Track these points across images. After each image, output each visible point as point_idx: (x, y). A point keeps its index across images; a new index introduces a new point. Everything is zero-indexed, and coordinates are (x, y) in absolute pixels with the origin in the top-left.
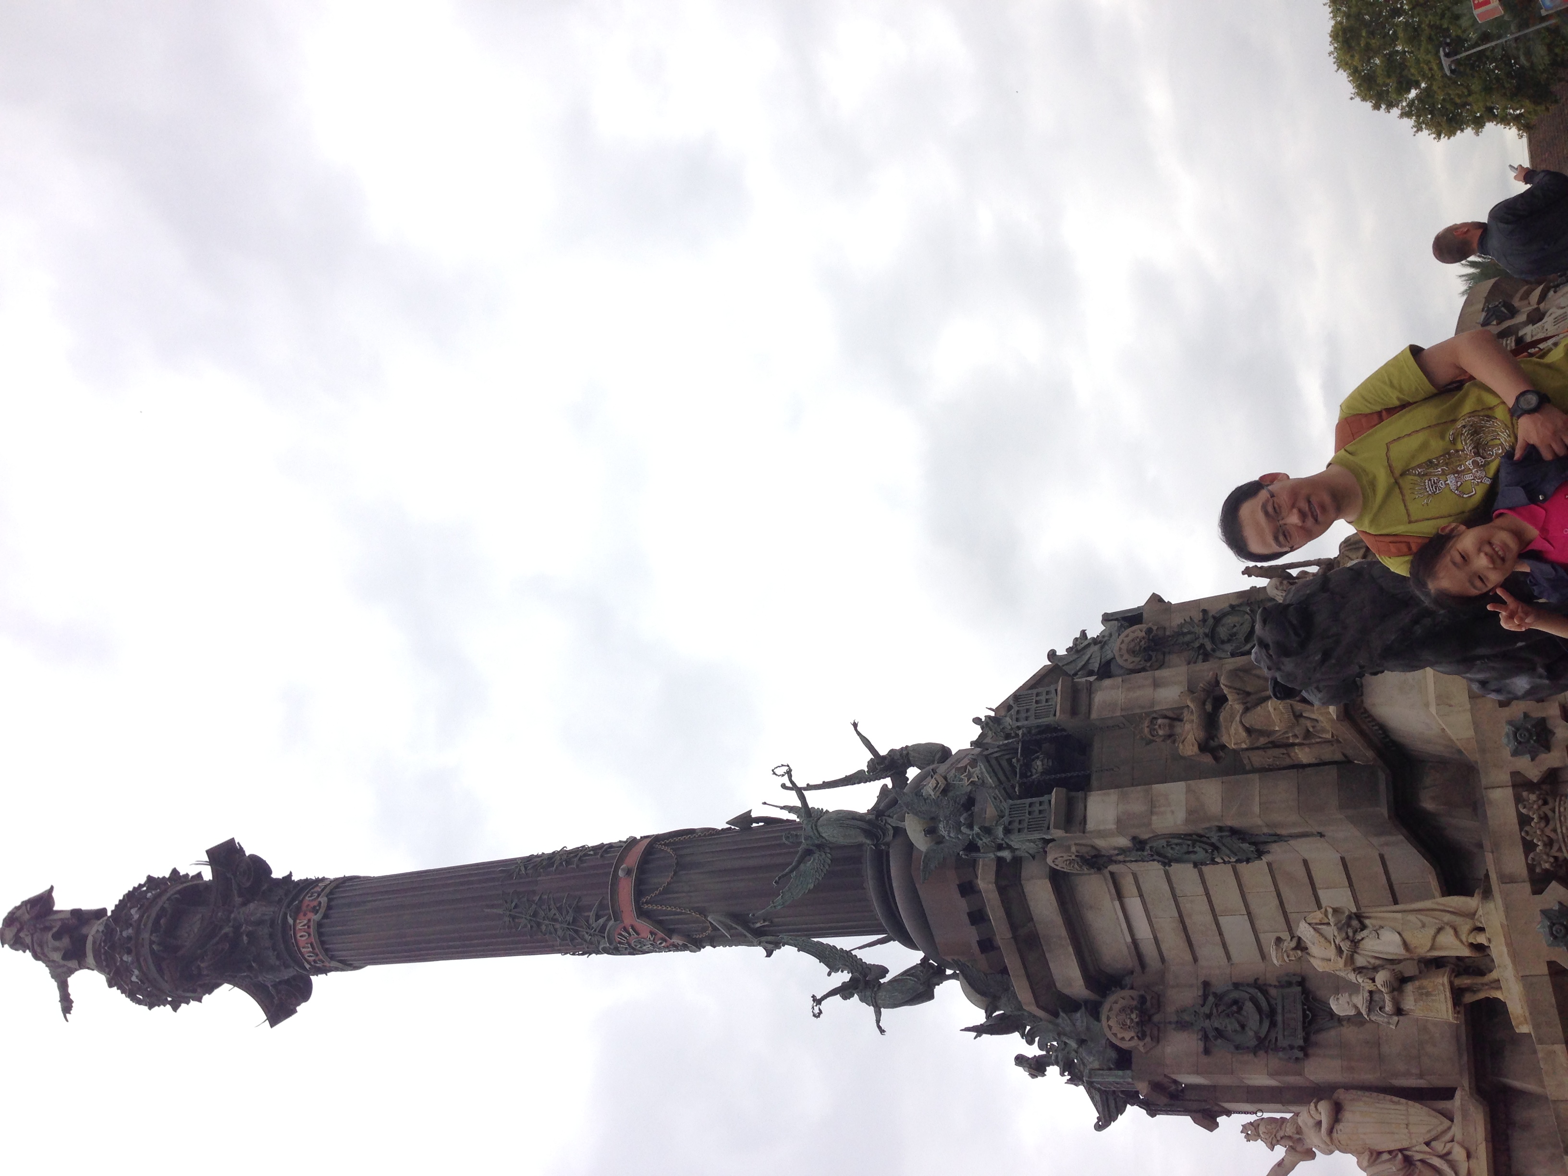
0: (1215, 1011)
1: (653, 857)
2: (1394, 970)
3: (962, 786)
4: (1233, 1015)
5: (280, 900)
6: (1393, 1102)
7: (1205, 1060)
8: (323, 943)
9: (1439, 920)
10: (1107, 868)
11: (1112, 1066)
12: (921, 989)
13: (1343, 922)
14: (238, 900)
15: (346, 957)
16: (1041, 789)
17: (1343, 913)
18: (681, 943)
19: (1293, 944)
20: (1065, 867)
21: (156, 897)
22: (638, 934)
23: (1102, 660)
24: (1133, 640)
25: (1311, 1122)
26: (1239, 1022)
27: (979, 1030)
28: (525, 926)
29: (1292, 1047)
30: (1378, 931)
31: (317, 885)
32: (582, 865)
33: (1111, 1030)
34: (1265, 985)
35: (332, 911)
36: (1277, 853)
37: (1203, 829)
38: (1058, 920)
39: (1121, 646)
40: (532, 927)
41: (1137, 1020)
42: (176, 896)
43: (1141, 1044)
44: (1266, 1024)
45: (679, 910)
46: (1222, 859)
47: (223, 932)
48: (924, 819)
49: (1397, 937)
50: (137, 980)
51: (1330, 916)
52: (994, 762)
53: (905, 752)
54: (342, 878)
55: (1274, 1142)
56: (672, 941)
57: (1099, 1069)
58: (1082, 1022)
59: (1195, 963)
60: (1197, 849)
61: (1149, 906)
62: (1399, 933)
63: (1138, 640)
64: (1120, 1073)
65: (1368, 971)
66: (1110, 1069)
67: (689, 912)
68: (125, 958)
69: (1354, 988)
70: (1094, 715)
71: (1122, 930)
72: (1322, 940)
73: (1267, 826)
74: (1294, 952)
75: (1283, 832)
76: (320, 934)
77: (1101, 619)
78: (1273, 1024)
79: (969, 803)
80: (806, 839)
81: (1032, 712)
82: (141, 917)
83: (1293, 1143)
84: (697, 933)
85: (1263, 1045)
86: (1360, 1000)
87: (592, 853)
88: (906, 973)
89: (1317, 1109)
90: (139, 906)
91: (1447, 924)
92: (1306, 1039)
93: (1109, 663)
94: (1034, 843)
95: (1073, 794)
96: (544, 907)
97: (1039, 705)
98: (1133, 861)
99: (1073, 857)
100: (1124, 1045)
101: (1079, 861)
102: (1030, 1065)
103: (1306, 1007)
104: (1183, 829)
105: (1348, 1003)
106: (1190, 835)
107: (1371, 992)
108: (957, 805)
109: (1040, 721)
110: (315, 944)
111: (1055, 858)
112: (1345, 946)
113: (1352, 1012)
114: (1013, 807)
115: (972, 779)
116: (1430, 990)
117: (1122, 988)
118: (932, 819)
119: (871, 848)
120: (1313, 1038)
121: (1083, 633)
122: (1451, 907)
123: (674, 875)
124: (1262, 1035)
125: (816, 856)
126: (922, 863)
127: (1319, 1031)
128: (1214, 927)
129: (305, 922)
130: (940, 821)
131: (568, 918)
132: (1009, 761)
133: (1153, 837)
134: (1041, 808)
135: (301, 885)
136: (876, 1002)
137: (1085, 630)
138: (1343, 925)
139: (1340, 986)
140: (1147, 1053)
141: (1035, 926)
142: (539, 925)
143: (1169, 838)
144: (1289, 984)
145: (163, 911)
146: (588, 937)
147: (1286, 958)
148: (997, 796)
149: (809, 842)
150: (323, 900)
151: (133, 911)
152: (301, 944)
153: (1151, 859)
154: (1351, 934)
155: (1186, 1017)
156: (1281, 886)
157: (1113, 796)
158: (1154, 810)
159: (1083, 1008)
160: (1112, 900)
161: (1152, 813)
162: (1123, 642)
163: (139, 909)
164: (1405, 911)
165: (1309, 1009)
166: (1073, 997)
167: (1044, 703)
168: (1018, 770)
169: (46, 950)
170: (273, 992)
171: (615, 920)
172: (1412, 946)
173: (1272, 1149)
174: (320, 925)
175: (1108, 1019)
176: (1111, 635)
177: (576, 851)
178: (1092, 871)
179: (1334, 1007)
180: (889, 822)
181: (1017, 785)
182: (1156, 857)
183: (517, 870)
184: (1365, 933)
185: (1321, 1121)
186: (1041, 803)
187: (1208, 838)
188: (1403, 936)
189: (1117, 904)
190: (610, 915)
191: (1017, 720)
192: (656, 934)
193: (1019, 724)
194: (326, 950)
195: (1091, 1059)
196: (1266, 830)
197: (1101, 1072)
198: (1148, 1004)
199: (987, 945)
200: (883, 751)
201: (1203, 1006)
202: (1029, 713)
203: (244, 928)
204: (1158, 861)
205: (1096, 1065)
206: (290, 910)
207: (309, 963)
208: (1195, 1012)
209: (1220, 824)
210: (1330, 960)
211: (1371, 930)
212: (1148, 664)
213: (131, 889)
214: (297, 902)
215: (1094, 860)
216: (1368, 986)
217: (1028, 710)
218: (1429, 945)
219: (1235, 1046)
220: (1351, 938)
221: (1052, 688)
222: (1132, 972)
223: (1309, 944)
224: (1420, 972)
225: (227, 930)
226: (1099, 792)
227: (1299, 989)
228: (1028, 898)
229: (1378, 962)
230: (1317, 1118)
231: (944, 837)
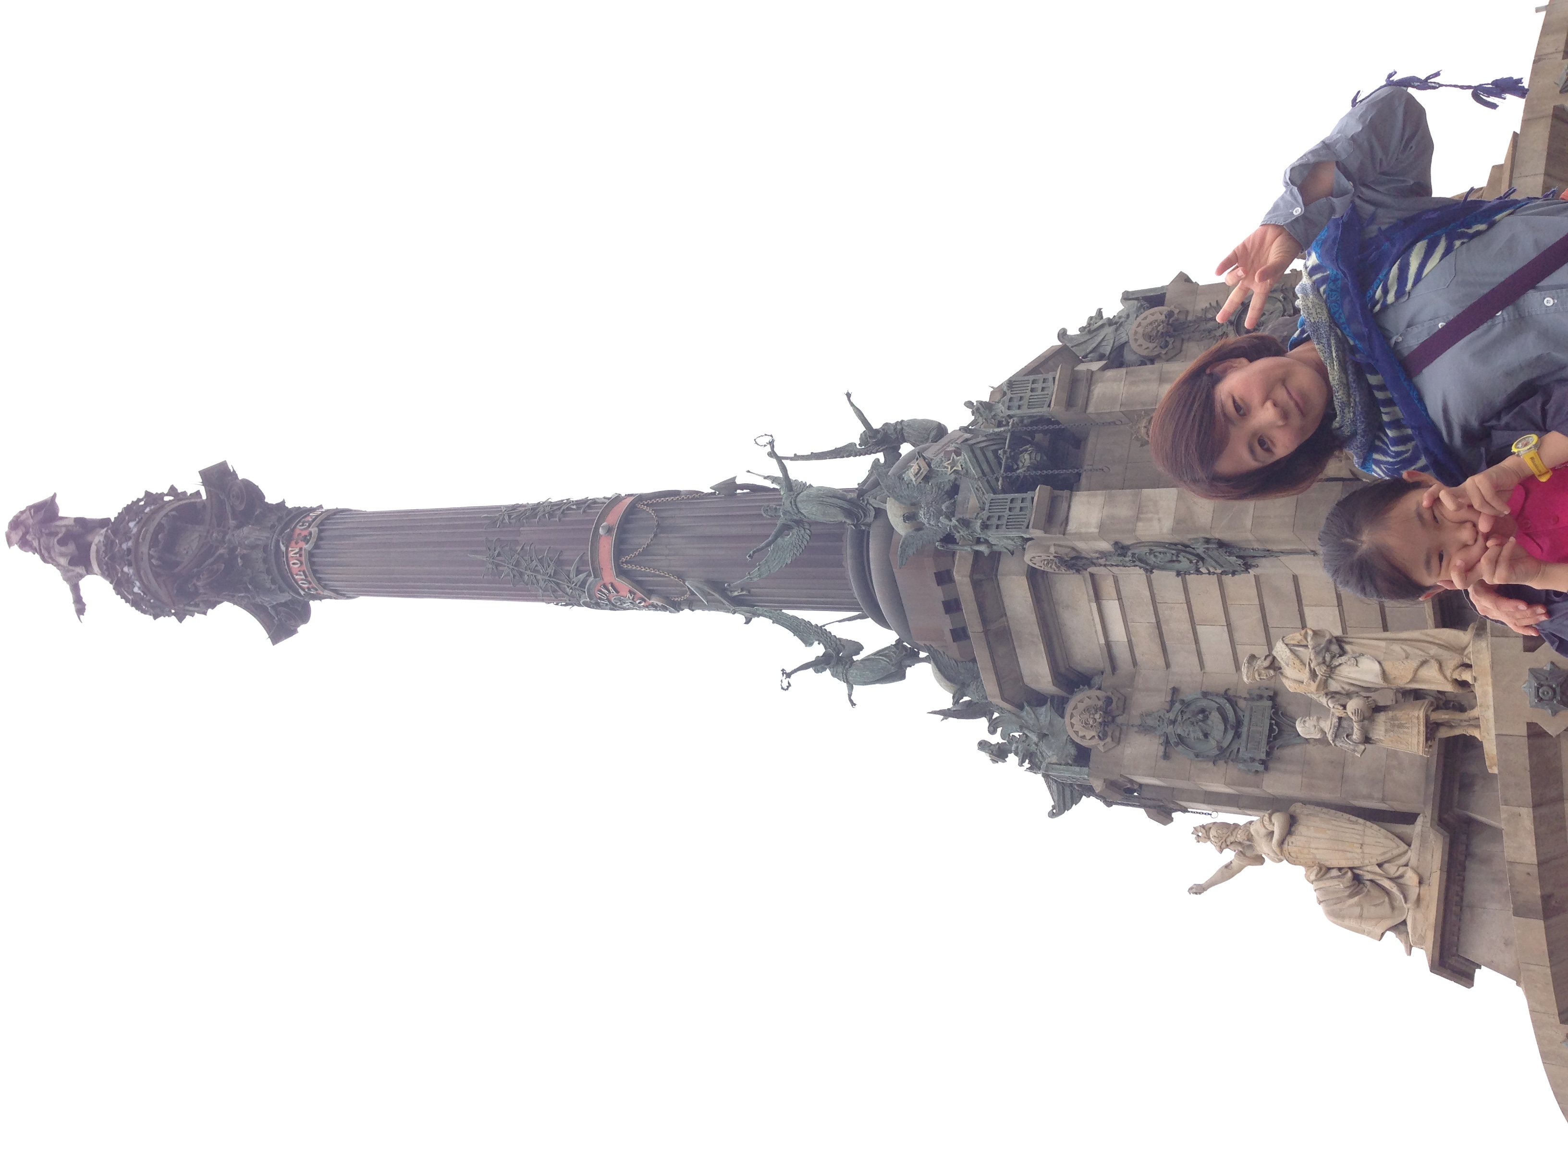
0: (1179, 718)
1: (634, 517)
2: (1368, 697)
3: (946, 474)
4: (1197, 723)
5: (273, 526)
6: (1349, 820)
7: (1164, 764)
8: (315, 572)
9: (1423, 651)
10: (1086, 570)
11: (1070, 762)
12: (893, 669)
13: (1322, 646)
14: (232, 523)
15: (336, 587)
16: (1024, 485)
17: (1324, 636)
18: (660, 604)
19: (1267, 663)
20: (1043, 566)
21: (154, 512)
22: (617, 592)
23: (1115, 344)
24: (1151, 324)
25: (1263, 831)
26: (1202, 731)
27: (946, 714)
28: (508, 575)
29: (1253, 760)
30: (1358, 659)
31: (309, 515)
32: (564, 519)
33: (1073, 728)
34: (1235, 696)
35: (321, 542)
36: (1265, 567)
37: (1190, 539)
38: (1033, 618)
39: (1137, 329)
40: (514, 576)
41: (1100, 720)
42: (174, 513)
43: (1102, 743)
44: (1230, 735)
45: (657, 573)
46: (1208, 570)
47: (218, 553)
48: (905, 504)
49: (1377, 666)
50: (140, 592)
51: (1309, 639)
52: (978, 453)
53: (899, 427)
54: (334, 510)
55: (1224, 845)
56: (651, 601)
57: (1056, 764)
58: (1046, 717)
59: (1167, 669)
60: (1181, 558)
61: (1127, 610)
62: (1379, 663)
63: (1156, 323)
64: (1078, 769)
65: (1341, 697)
66: (1067, 764)
67: (667, 575)
68: (126, 569)
69: (1323, 712)
70: (1091, 409)
71: (1096, 631)
72: (1297, 662)
73: (1258, 540)
74: (1267, 671)
75: (1274, 548)
76: (312, 564)
77: (1120, 296)
78: (1237, 735)
79: (955, 489)
80: (784, 514)
81: (1025, 402)
82: (139, 532)
83: (1243, 848)
84: (676, 596)
85: (1223, 755)
86: (1328, 725)
87: (574, 507)
88: (879, 653)
89: (1270, 820)
90: (137, 520)
91: (1432, 657)
92: (1268, 754)
93: (1123, 346)
94: (1012, 540)
95: (1058, 492)
96: (526, 558)
97: (1033, 394)
98: (1113, 565)
99: (1052, 557)
100: (1085, 743)
101: (1057, 562)
102: (992, 752)
103: (1274, 722)
104: (1169, 538)
105: (1315, 727)
106: (1176, 544)
107: (1340, 719)
108: (940, 491)
109: (1033, 411)
110: (307, 573)
111: (1033, 557)
112: (1320, 671)
113: (1318, 736)
114: (994, 501)
115: (955, 468)
116: (1402, 722)
117: (1090, 687)
118: (913, 504)
119: (852, 528)
120: (1277, 752)
121: (1100, 312)
122: (1440, 639)
123: (654, 537)
124: (1225, 744)
125: (795, 531)
126: (899, 549)
127: (1281, 747)
128: (1191, 635)
129: (297, 550)
130: (921, 507)
131: (549, 571)
132: (995, 452)
133: (1137, 543)
134: (1023, 505)
135: (294, 513)
136: (847, 679)
137: (1101, 309)
138: (1322, 650)
139: (1310, 707)
140: (1105, 752)
141: (1008, 622)
142: (521, 574)
143: (1151, 546)
144: (1260, 697)
145: (160, 527)
146: (569, 591)
147: (1257, 676)
148: (980, 488)
149: (787, 517)
150: (314, 530)
151: (132, 524)
152: (294, 572)
153: (1133, 564)
154: (1328, 659)
155: (1150, 722)
156: (1266, 601)
157: (1099, 497)
158: (1141, 516)
159: (1049, 703)
160: (1090, 601)
161: (1138, 519)
162: (1139, 325)
163: (138, 523)
164: (1390, 640)
165: (1277, 724)
166: (1041, 692)
167: (1039, 392)
168: (1003, 462)
169: (53, 555)
170: (273, 613)
171: (595, 577)
172: (1392, 677)
173: (1221, 852)
174: (311, 555)
175: (1072, 716)
176: (1128, 316)
177: (560, 504)
178: (1071, 571)
179: (1299, 729)
180: (871, 502)
181: (1001, 479)
182: (1137, 563)
183: (501, 518)
184: (1343, 659)
185: (1273, 832)
186: (1023, 500)
187: (1193, 548)
188: (1383, 665)
189: (1094, 606)
190: (590, 572)
191: (1009, 408)
192: (635, 594)
193: (1011, 413)
194: (319, 580)
195: (1050, 754)
196: (1256, 546)
197: (1058, 766)
198: (1114, 705)
199: (960, 634)
200: (877, 425)
201: (1168, 712)
202: (1021, 402)
203: (239, 550)
204: (1141, 568)
205: (1054, 759)
206: (283, 538)
207: (303, 589)
208: (1160, 717)
209: (1208, 536)
210: (1303, 683)
211: (1350, 656)
212: (1164, 352)
213: (130, 503)
214: (288, 530)
215: (1074, 561)
216: (1338, 712)
217: (1021, 398)
218: (1410, 677)
219: (1195, 753)
220: (1327, 663)
221: (1050, 376)
222: (1102, 673)
223: (1283, 664)
224: (1397, 702)
225: (222, 551)
226: (1086, 493)
227: (1270, 703)
228: (1004, 593)
229: (1352, 689)
230: (1270, 828)
231: (924, 524)
